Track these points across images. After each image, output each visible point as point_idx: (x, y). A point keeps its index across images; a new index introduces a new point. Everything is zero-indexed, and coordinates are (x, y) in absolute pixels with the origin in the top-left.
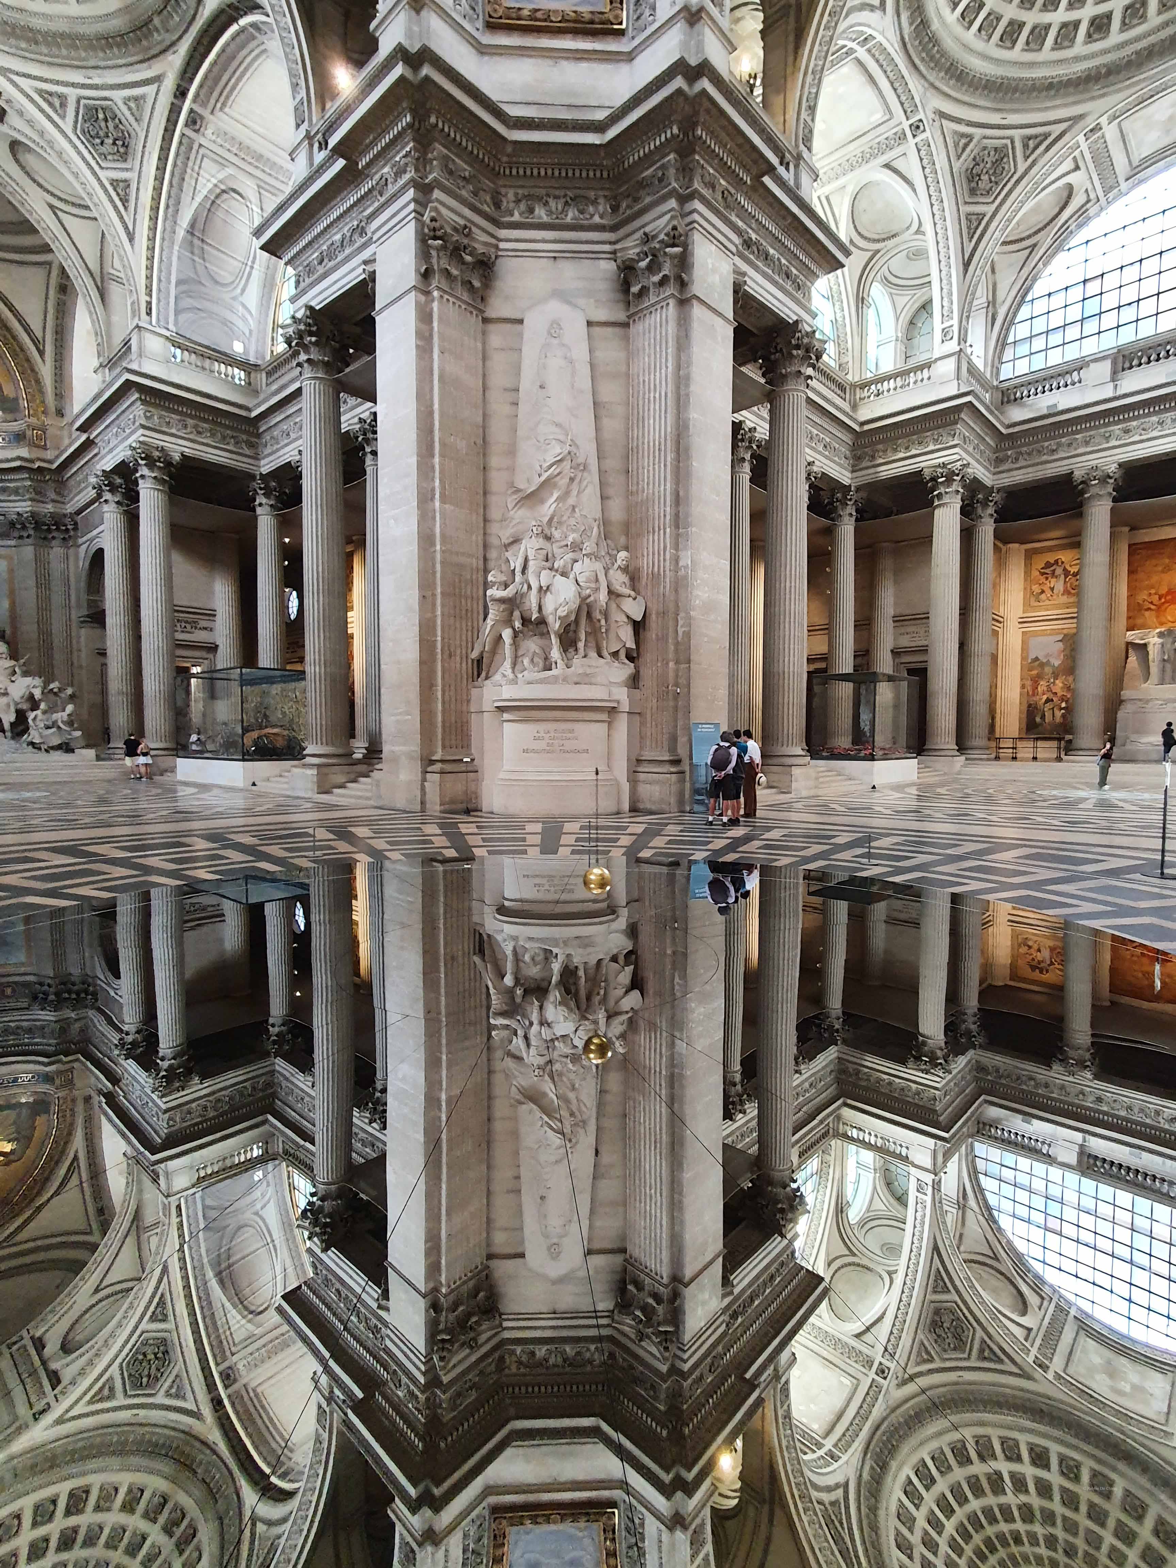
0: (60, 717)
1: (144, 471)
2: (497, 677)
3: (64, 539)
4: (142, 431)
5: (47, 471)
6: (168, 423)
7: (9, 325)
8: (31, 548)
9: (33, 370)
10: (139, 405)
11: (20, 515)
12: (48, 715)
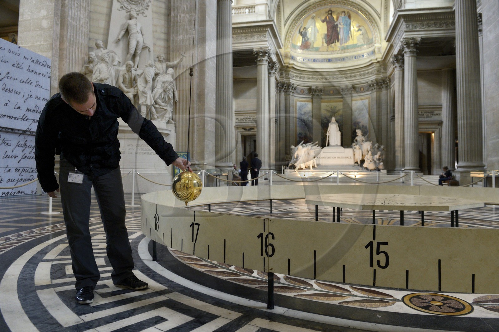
0: (377, 156)
1: (406, 50)
3: (386, 87)
4: (405, 34)
5: (381, 62)
6: (416, 27)
7: (370, 13)
8: (375, 93)
9: (377, 26)
10: (404, 23)
11: (372, 81)
12: (372, 156)
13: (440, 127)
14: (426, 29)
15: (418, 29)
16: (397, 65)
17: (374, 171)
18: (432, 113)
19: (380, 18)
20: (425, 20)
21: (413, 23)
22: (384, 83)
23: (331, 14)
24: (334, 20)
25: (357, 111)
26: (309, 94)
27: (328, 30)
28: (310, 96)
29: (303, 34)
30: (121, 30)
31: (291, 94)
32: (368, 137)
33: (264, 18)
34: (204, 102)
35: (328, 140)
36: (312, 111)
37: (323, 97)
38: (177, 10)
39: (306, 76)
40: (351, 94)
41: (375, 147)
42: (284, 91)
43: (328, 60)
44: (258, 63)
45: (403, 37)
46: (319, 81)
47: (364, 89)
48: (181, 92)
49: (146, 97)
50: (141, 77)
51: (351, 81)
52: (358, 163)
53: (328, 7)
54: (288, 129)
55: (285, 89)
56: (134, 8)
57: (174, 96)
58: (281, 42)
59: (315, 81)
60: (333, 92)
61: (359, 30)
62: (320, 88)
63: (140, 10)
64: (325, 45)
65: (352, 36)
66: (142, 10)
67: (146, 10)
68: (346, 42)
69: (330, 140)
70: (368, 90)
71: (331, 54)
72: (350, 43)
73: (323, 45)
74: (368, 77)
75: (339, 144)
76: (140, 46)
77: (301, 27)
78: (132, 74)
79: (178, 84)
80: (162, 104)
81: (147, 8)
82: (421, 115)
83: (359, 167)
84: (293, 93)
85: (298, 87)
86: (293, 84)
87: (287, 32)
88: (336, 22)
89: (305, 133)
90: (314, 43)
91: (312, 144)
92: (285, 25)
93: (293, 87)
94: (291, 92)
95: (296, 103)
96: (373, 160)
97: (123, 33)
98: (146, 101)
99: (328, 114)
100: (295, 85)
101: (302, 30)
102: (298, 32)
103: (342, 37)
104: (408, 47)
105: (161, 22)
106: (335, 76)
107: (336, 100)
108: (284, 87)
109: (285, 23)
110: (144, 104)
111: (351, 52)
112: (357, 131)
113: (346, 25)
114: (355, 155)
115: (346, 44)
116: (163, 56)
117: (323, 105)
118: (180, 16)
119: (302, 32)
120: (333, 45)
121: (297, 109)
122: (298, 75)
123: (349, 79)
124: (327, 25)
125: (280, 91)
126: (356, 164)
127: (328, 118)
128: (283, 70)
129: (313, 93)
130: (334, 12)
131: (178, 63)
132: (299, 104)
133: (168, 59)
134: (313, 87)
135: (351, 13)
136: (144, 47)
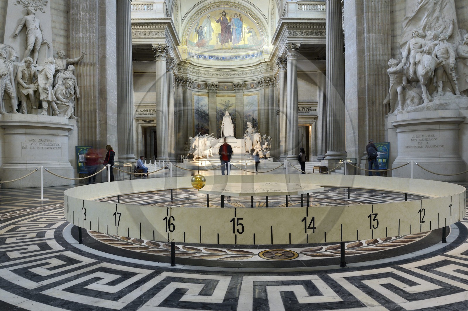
0: (265, 146)
1: (289, 53)
2: (396, 111)
3: (273, 84)
4: (288, 39)
5: (268, 62)
6: (296, 34)
7: (259, 17)
8: (264, 89)
9: (265, 29)
10: (287, 30)
11: (261, 79)
12: (260, 146)
13: (316, 121)
14: (305, 36)
15: (298, 36)
16: (281, 66)
17: (263, 159)
18: (310, 109)
19: (267, 23)
20: (304, 29)
21: (294, 30)
22: (271, 81)
23: (225, 15)
24: (227, 21)
25: (248, 105)
26: (205, 89)
27: (222, 30)
28: (207, 91)
29: (199, 33)
30: (18, 25)
31: (189, 88)
32: (257, 129)
33: (162, 16)
34: (106, 99)
35: (223, 132)
36: (209, 105)
37: (218, 92)
38: (77, 8)
39: (202, 72)
40: (243, 89)
41: (263, 138)
42: (182, 85)
43: (222, 58)
44: (157, 59)
45: (286, 42)
46: (214, 77)
47: (254, 86)
48: (82, 88)
49: (48, 94)
50: (42, 73)
51: (243, 78)
52: (249, 152)
53: (222, 9)
54: (186, 121)
55: (183, 83)
56: (31, 3)
57: (75, 93)
58: (179, 39)
59: (211, 76)
60: (227, 88)
61: (250, 32)
62: (216, 83)
63: (38, 6)
64: (220, 43)
65: (244, 37)
66: (40, 5)
67: (44, 6)
68: (238, 42)
69: (224, 131)
70: (257, 87)
71: (225, 53)
72: (242, 43)
73: (217, 43)
74: (257, 75)
75: (233, 135)
76: (39, 42)
77: (198, 25)
78: (32, 70)
79: (79, 80)
80: (64, 100)
81: (46, 4)
82: (301, 110)
83: (250, 155)
84: (190, 87)
85: (195, 81)
86: (191, 79)
87: (185, 30)
88: (229, 23)
89: (202, 125)
90: (209, 41)
91: (208, 135)
92: (182, 23)
93: (190, 82)
94: (189, 86)
95: (193, 97)
96: (262, 149)
97: (20, 28)
98: (47, 97)
99: (223, 108)
100: (193, 80)
101: (198, 29)
102: (195, 30)
103: (234, 38)
104: (290, 51)
105: (61, 19)
106: (229, 73)
107: (229, 94)
108: (182, 82)
109: (182, 21)
110: (45, 100)
111: (242, 52)
112: (248, 123)
113: (238, 27)
114: (246, 145)
115: (238, 44)
116: (63, 53)
117: (218, 99)
118: (80, 14)
119: (198, 30)
120: (226, 44)
121: (195, 103)
122: (195, 70)
123: (241, 76)
124: (221, 25)
125: (178, 85)
126: (248, 153)
127: (223, 111)
128: (181, 65)
129: (209, 88)
130: (227, 14)
131: (79, 60)
132: (196, 97)
133: (67, 56)
134: (209, 83)
135: (242, 15)
136: (43, 43)
